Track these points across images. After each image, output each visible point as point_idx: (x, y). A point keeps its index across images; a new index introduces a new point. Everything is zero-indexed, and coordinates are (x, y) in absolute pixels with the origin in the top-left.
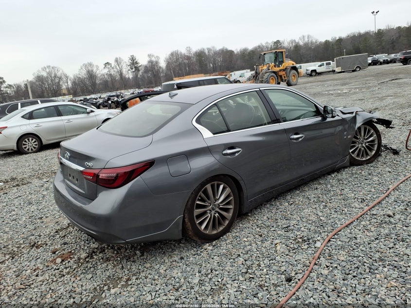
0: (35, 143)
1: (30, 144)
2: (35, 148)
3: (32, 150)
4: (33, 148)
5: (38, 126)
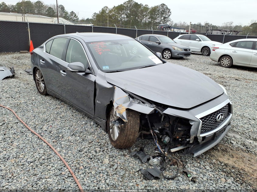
0: (229, 62)
1: (226, 62)
2: (227, 65)
3: (225, 65)
4: (226, 65)
5: (235, 52)
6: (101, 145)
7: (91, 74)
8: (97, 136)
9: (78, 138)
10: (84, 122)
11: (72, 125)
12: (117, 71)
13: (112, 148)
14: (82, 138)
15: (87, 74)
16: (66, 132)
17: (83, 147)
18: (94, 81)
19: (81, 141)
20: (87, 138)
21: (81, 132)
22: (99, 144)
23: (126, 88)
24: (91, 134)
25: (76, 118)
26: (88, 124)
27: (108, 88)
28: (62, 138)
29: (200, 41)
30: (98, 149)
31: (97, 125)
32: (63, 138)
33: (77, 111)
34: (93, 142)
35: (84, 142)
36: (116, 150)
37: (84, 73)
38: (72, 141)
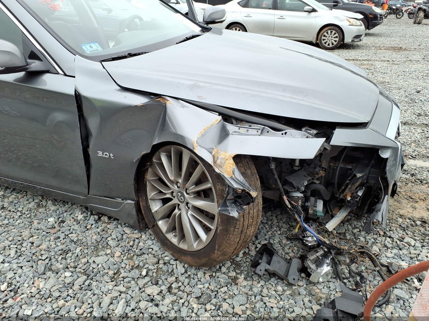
5: (248, 16)
6: (150, 273)
7: (48, 72)
8: (119, 249)
9: (68, 274)
10: (51, 220)
11: (20, 238)
12: (131, 55)
13: (186, 272)
14: (78, 270)
15: (33, 75)
16: (15, 266)
17: (106, 300)
18: (73, 93)
19: (87, 283)
20: (95, 266)
21: (66, 252)
22: (144, 273)
23: (199, 97)
24: (96, 249)
25: (19, 214)
26: (68, 222)
27: (136, 106)
28: (12, 294)
29: (177, 3)
30: (153, 290)
31: (96, 217)
32: (16, 293)
33: (8, 191)
34: (122, 271)
35: (94, 284)
36: (200, 274)
37: (21, 74)
38: (56, 294)
